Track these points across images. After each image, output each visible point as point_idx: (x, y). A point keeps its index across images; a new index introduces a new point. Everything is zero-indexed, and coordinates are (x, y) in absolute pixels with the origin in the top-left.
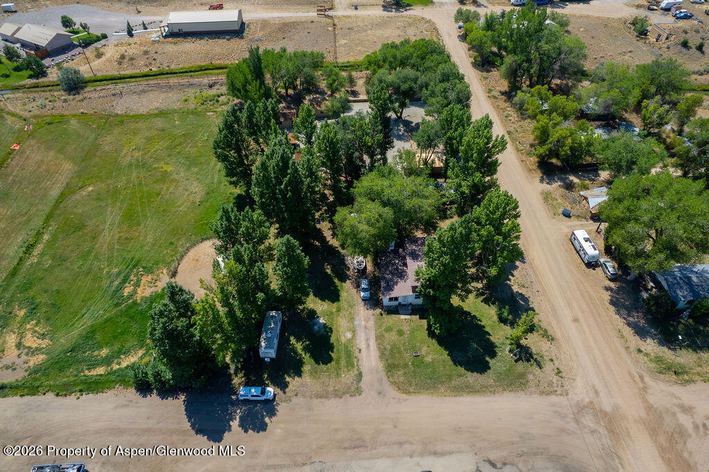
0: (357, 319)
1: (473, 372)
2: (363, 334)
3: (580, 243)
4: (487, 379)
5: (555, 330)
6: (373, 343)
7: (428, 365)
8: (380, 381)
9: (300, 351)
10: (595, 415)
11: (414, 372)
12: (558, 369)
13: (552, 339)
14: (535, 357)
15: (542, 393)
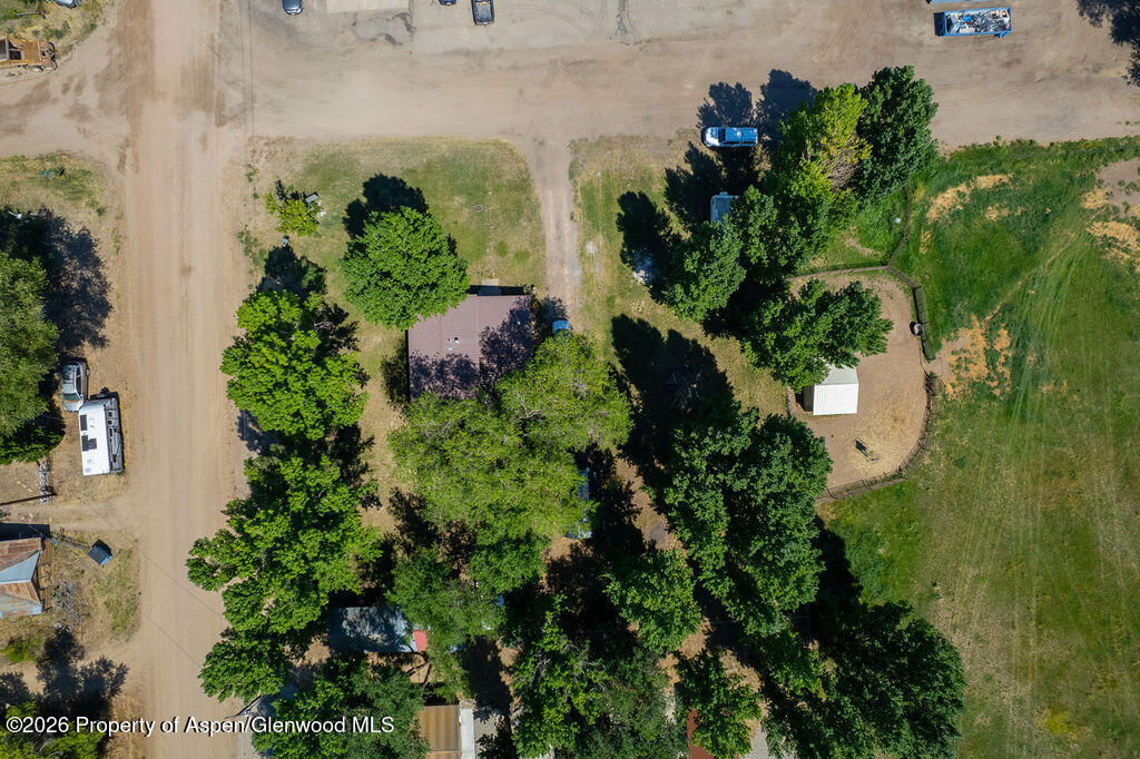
0: (578, 281)
1: (394, 178)
2: (567, 248)
3: (109, 441)
4: (370, 166)
5: (230, 250)
6: (550, 231)
7: (461, 191)
8: (540, 164)
9: (673, 216)
10: (221, 107)
11: (485, 178)
12: (250, 180)
13: (242, 234)
14: (281, 203)
15: (289, 141)
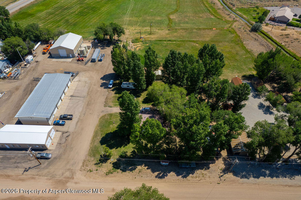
1: (102, 139)
4: (97, 143)
5: (110, 178)
7: (109, 125)
10: (68, 178)
11: (108, 121)
12: (92, 171)
13: (107, 174)
14: (101, 164)
15: (85, 161)
